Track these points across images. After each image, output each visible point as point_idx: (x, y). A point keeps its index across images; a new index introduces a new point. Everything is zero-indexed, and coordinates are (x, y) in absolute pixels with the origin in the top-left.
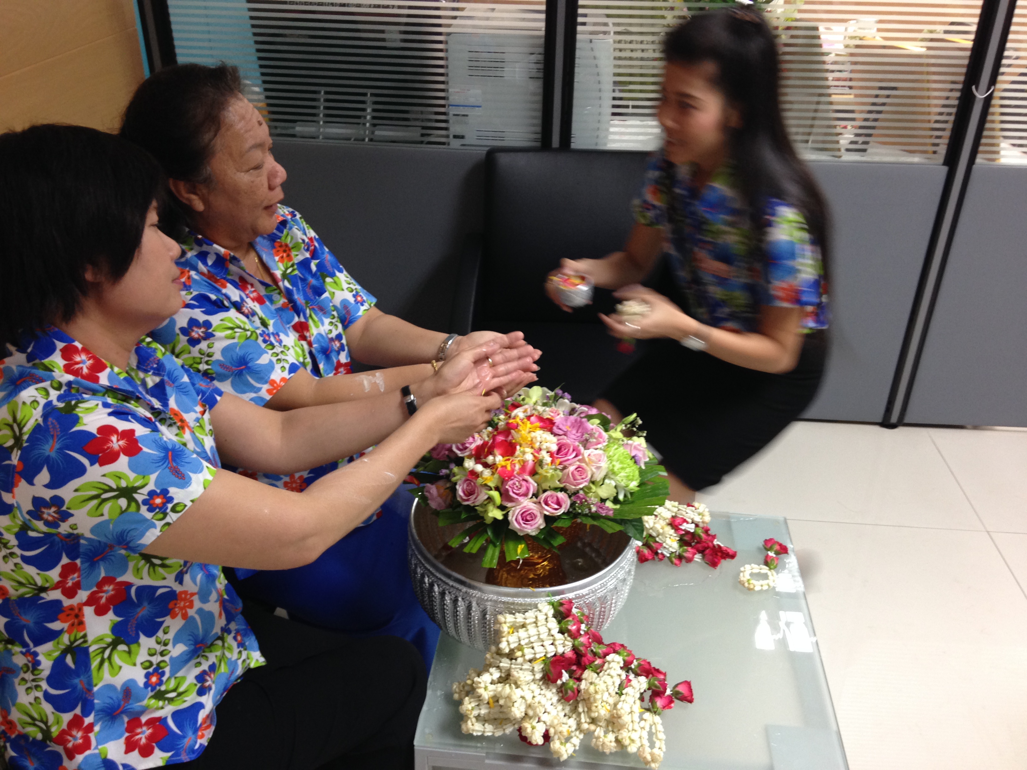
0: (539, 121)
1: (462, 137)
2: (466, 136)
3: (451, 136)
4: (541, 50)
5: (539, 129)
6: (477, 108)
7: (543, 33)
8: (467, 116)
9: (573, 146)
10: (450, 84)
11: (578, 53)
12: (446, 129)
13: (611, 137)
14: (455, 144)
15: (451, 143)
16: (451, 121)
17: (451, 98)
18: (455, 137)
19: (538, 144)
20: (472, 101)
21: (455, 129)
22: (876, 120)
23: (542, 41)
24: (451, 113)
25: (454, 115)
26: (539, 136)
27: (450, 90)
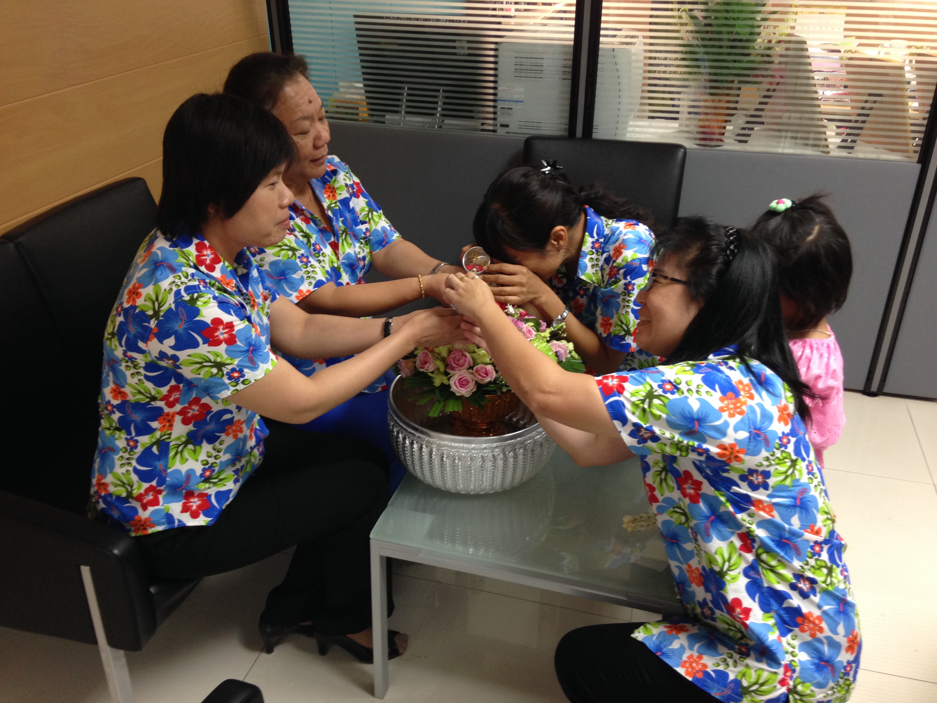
0: (567, 115)
1: (507, 126)
2: (510, 126)
3: (499, 125)
4: (571, 57)
5: (567, 121)
6: (520, 103)
7: (572, 43)
8: (512, 109)
9: (595, 136)
10: (499, 83)
11: (601, 59)
12: (495, 119)
13: (630, 129)
14: (501, 131)
15: (498, 131)
16: (499, 113)
17: (499, 95)
18: (502, 126)
19: (566, 134)
20: (516, 97)
21: (501, 120)
22: (864, 122)
23: (571, 50)
24: (499, 107)
25: (501, 108)
26: (567, 127)
27: (499, 88)
